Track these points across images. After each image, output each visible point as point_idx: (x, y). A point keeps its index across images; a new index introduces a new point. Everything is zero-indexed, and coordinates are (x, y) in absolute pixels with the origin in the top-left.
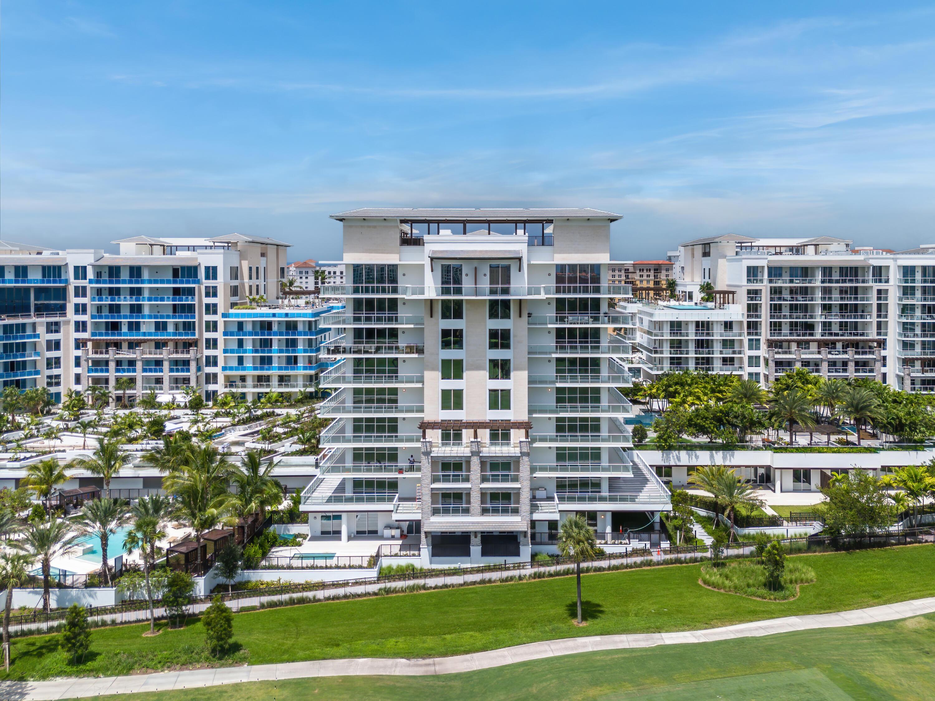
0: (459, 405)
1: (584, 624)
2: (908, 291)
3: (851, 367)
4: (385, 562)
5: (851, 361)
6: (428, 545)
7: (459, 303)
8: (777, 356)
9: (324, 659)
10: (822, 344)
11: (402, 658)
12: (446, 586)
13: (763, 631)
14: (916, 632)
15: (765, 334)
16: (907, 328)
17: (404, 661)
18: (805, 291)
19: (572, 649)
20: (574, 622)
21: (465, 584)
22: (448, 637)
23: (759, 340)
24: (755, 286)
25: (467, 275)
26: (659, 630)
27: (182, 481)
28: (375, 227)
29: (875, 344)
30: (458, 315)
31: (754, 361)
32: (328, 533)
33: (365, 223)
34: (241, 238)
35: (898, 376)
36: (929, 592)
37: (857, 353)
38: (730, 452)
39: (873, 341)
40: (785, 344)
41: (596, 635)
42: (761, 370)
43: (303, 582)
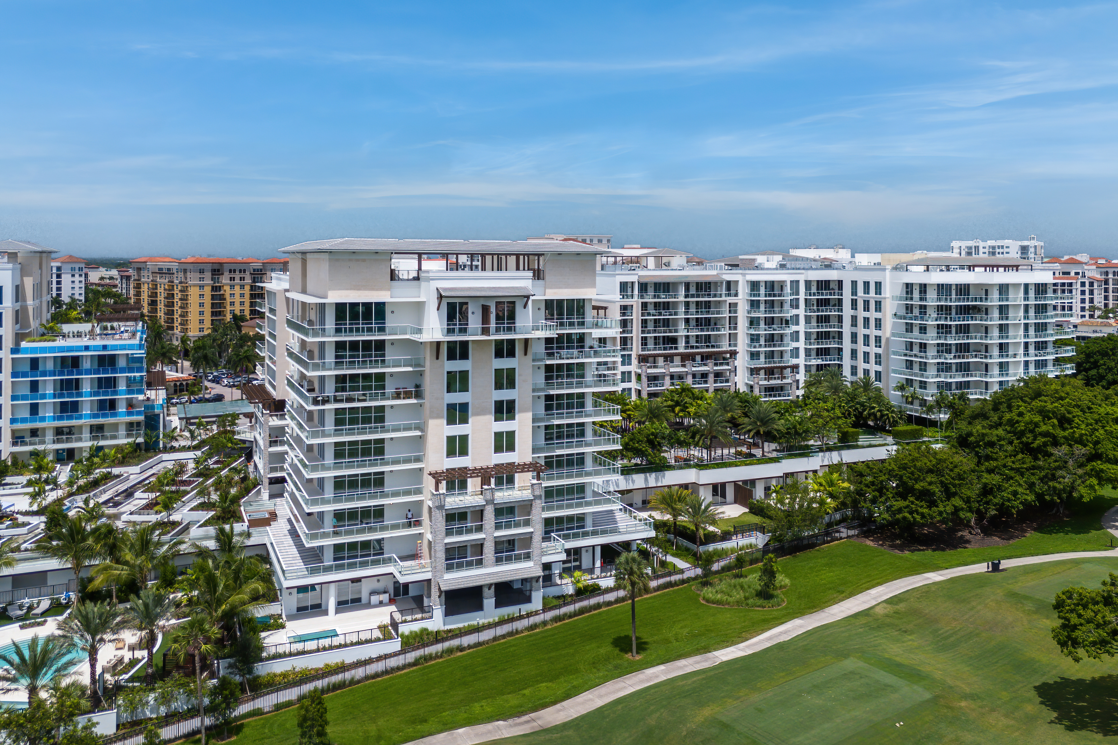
0: (464, 452)
1: (638, 658)
2: (754, 305)
3: (711, 378)
4: (405, 629)
5: (711, 373)
6: (441, 605)
7: (465, 344)
8: (650, 371)
9: (423, 737)
10: (685, 358)
11: (498, 720)
12: (479, 644)
13: (785, 635)
14: (887, 616)
15: (636, 349)
16: (754, 339)
17: (501, 723)
18: (666, 306)
19: (648, 680)
20: (628, 656)
21: (495, 639)
22: (526, 692)
23: (630, 356)
24: (627, 302)
25: (473, 313)
26: (706, 649)
27: (119, 572)
28: (364, 260)
29: (728, 356)
30: (464, 356)
31: (626, 377)
32: (305, 608)
33: (354, 257)
34: (23, 248)
35: (747, 384)
36: (876, 582)
37: (716, 365)
38: (661, 473)
39: (726, 352)
40: (651, 359)
41: (658, 664)
42: (633, 385)
43: (321, 665)
